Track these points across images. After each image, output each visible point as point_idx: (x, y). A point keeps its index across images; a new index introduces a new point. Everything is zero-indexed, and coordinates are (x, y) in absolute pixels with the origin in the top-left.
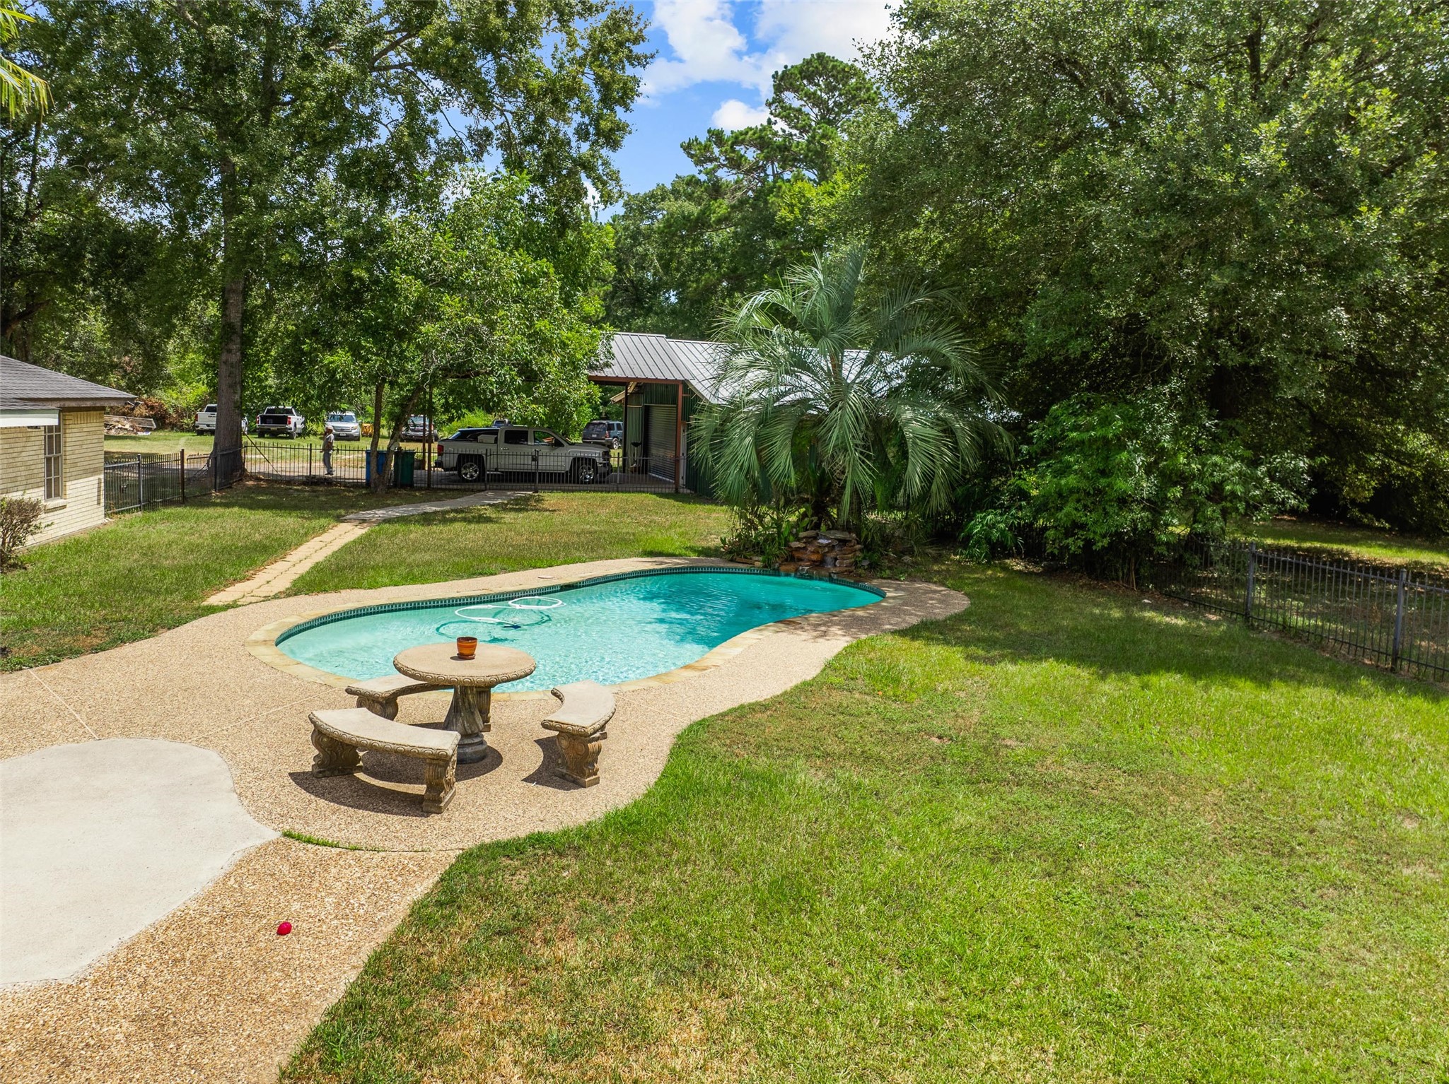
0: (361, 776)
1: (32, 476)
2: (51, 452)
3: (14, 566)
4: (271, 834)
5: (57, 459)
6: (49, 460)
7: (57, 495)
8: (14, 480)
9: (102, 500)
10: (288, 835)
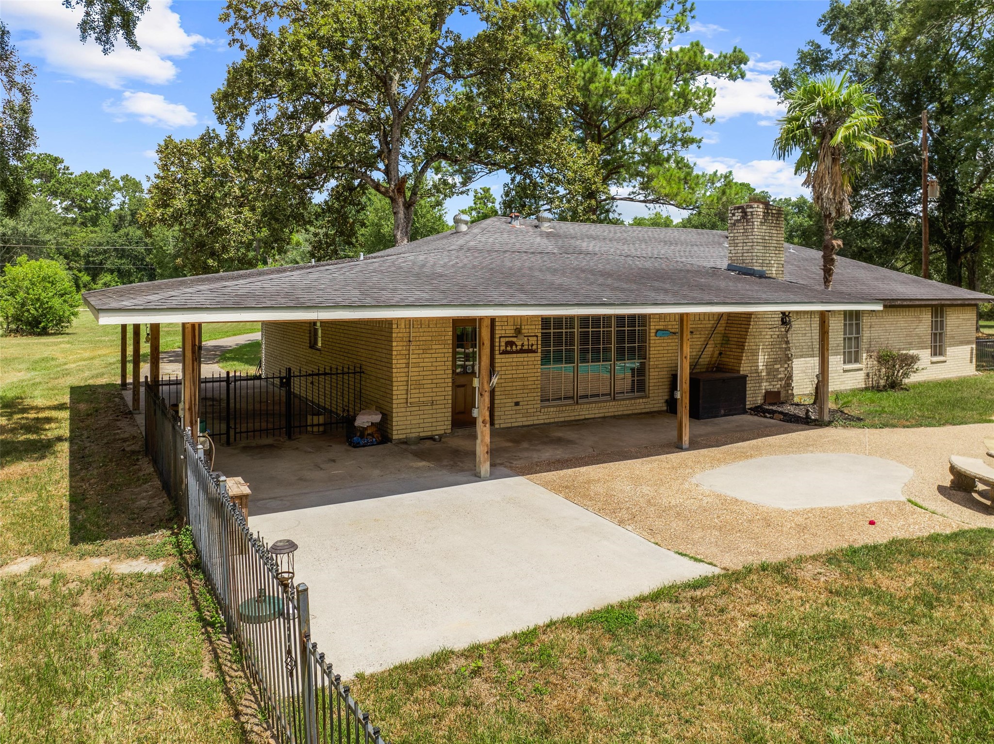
0: (975, 495)
1: (923, 342)
2: (936, 329)
3: (902, 389)
4: (903, 499)
5: (941, 334)
6: (935, 334)
7: (941, 354)
8: (910, 343)
9: (974, 360)
10: (909, 501)
